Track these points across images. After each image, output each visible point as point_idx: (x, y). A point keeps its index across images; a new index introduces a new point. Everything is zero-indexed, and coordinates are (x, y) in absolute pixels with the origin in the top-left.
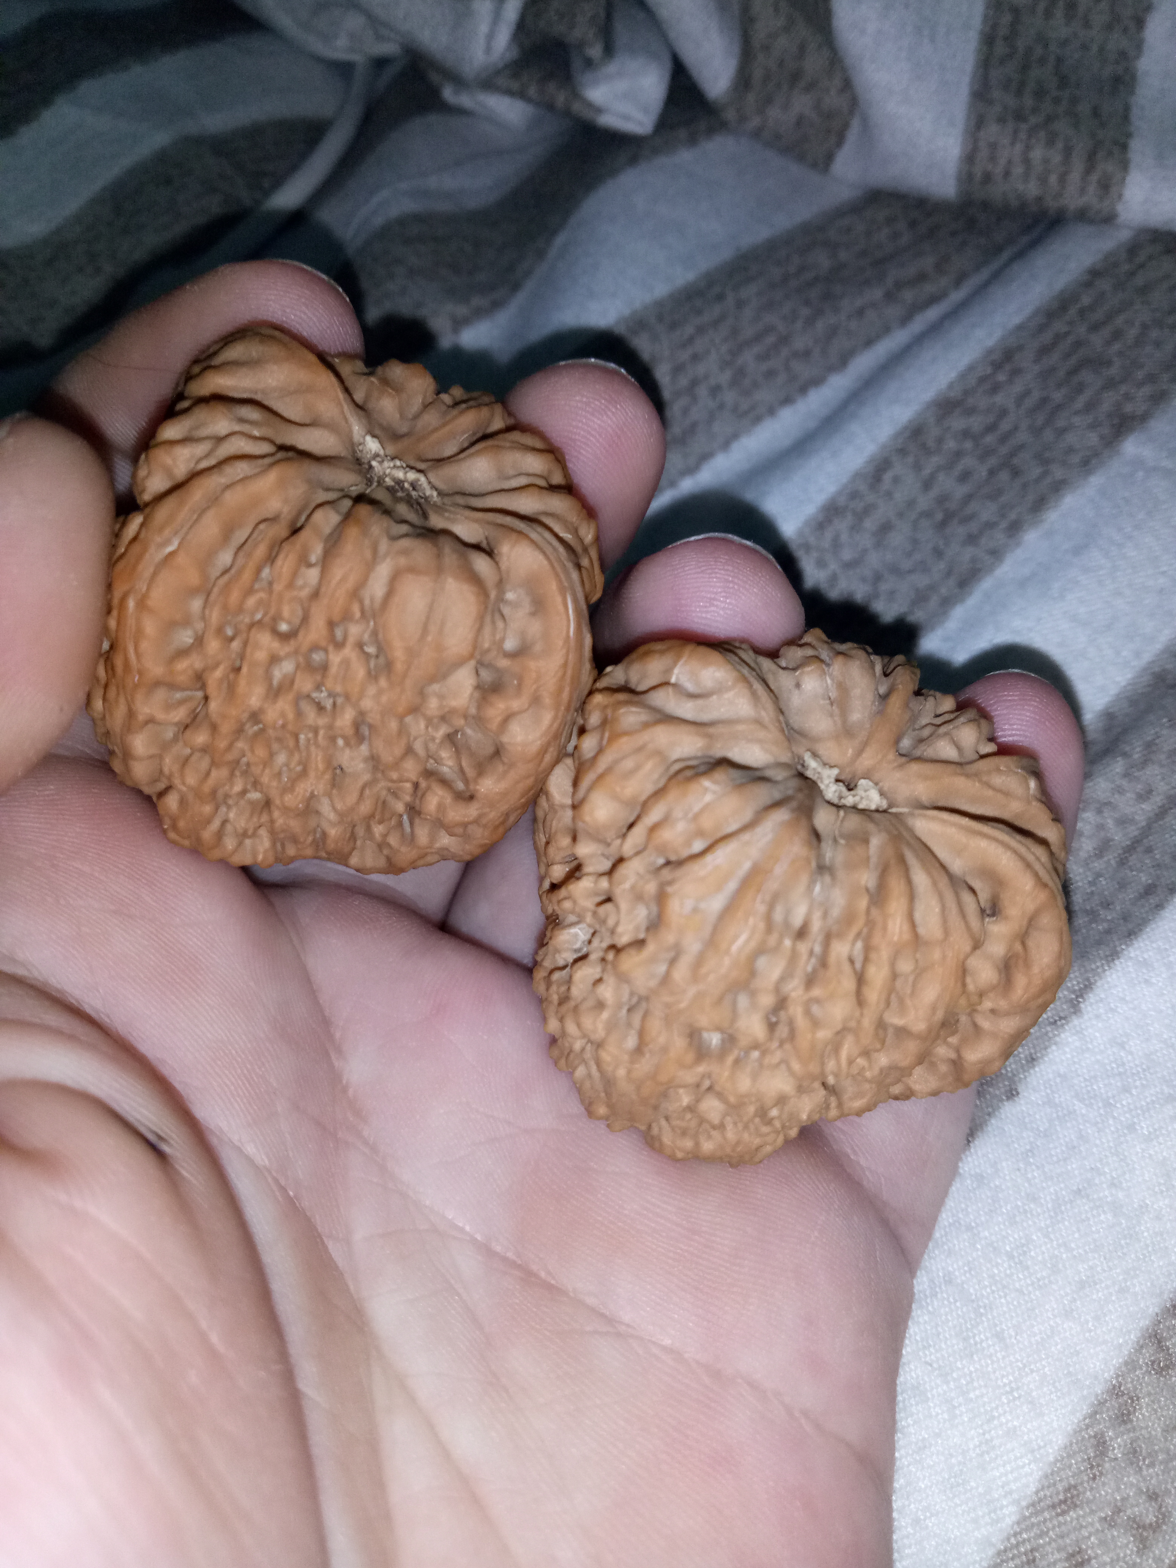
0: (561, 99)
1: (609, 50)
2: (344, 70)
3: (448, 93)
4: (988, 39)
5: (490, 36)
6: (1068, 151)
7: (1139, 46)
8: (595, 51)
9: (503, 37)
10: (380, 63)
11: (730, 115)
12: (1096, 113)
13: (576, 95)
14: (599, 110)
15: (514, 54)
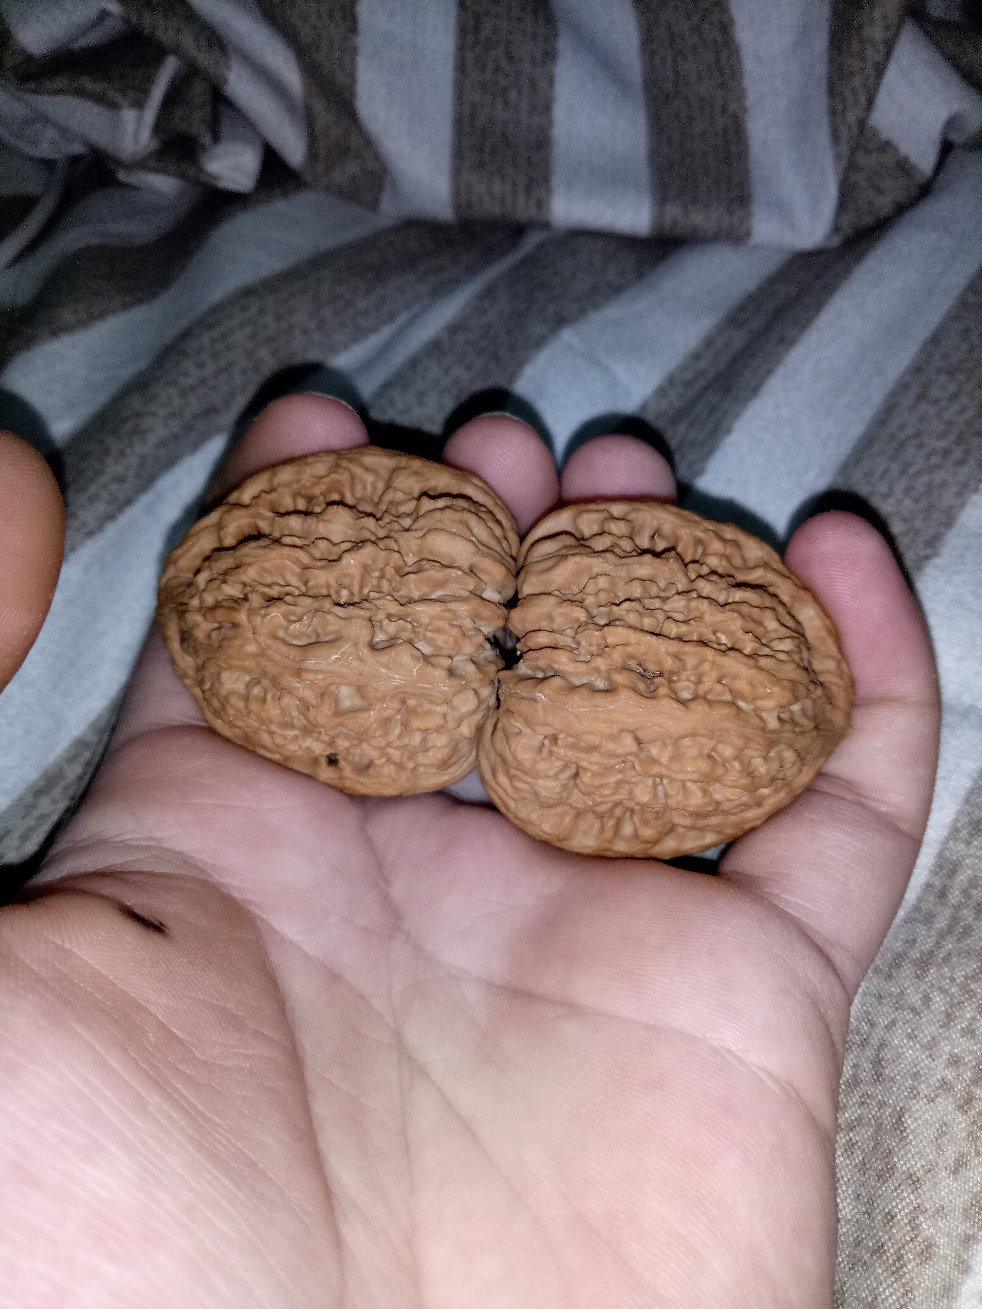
0: (191, 172)
1: (216, 139)
2: (48, 164)
3: (122, 175)
4: (458, 121)
5: (136, 135)
6: (514, 185)
7: (550, 123)
8: (206, 139)
9: (146, 134)
10: (75, 159)
11: (308, 177)
12: (529, 161)
13: (201, 170)
14: (214, 178)
15: (154, 145)
